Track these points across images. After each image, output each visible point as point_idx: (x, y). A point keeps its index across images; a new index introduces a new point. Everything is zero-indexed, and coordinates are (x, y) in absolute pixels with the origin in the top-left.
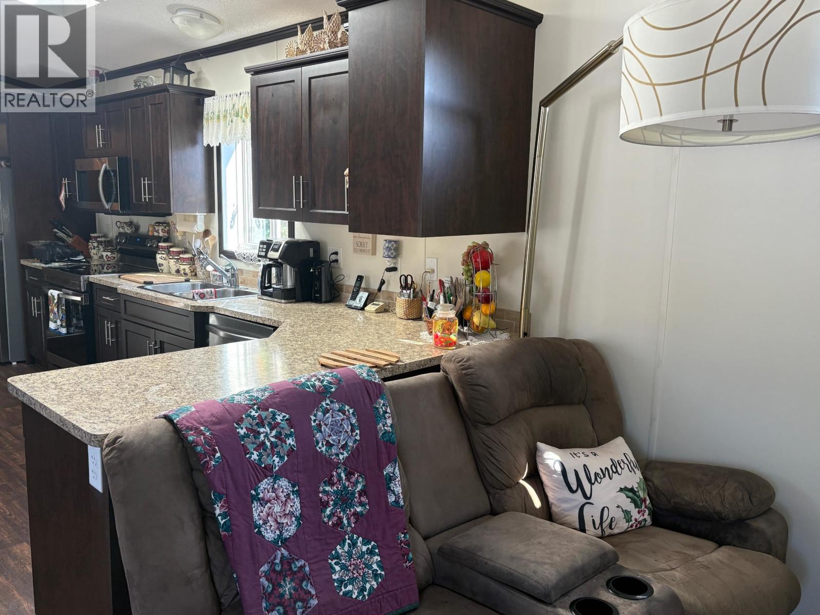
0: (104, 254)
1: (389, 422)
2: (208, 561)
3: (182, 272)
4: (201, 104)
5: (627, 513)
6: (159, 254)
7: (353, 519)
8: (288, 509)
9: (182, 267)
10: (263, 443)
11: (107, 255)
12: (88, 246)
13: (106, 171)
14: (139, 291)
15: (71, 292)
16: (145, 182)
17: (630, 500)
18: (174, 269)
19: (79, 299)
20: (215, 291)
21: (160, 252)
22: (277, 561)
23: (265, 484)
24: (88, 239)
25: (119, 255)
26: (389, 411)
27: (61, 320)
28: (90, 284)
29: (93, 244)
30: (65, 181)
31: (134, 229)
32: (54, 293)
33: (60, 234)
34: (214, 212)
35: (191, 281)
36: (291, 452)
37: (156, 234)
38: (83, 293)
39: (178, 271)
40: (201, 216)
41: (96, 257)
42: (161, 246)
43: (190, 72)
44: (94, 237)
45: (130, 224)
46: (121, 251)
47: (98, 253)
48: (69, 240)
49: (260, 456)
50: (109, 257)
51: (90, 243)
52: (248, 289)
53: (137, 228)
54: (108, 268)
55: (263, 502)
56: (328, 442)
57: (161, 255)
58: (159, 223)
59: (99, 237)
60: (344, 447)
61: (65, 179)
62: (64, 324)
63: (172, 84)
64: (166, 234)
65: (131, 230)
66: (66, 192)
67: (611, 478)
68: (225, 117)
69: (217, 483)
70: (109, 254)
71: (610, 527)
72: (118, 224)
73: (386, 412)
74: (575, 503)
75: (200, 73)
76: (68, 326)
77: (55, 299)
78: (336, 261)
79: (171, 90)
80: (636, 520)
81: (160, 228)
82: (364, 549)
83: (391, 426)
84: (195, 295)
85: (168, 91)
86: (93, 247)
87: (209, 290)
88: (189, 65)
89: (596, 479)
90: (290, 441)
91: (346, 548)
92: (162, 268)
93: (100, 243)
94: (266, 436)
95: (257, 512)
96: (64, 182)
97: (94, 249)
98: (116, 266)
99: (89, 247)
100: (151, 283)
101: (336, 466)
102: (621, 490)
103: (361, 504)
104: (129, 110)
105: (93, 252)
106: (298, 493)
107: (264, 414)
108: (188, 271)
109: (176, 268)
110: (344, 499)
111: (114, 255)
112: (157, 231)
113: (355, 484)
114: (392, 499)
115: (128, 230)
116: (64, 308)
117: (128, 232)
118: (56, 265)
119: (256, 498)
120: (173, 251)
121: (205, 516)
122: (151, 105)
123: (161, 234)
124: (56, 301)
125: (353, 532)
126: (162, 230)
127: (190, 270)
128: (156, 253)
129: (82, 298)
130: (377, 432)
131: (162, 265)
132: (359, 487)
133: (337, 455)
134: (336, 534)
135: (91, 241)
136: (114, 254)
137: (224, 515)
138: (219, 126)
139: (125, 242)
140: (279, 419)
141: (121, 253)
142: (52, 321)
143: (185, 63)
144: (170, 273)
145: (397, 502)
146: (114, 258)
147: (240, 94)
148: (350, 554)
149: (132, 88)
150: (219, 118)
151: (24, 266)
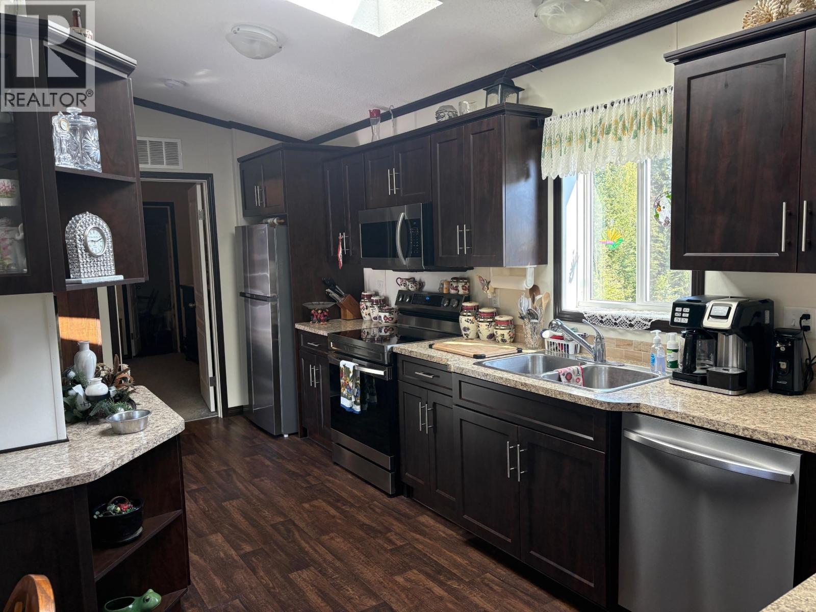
0: (381, 314)
3: (499, 338)
4: (537, 126)
6: (464, 315)
9: (500, 332)
11: (385, 316)
12: (359, 306)
13: (405, 221)
15: (366, 363)
18: (485, 334)
19: (380, 373)
20: (582, 369)
21: (465, 314)
24: (359, 298)
25: (397, 316)
27: (355, 397)
28: (394, 355)
29: (365, 304)
30: (342, 236)
31: (418, 286)
32: (347, 365)
33: (333, 294)
34: (548, 263)
35: (523, 351)
37: (453, 292)
38: (386, 365)
39: (492, 337)
40: (530, 268)
41: (367, 318)
42: (467, 306)
43: (519, 90)
44: (367, 295)
45: (413, 280)
47: (372, 313)
48: (341, 300)
50: (387, 318)
51: (362, 303)
52: (624, 365)
53: (421, 284)
54: (386, 331)
57: (467, 318)
58: (457, 279)
59: (372, 296)
61: (342, 234)
62: (358, 401)
64: (467, 292)
65: (415, 287)
66: (343, 248)
70: (387, 314)
72: (399, 281)
76: (362, 403)
77: (350, 372)
78: (807, 328)
79: (507, 111)
81: (460, 285)
84: (562, 377)
85: (503, 112)
86: (365, 307)
87: (574, 368)
88: (518, 82)
92: (468, 332)
93: (374, 302)
96: (340, 237)
97: (367, 309)
98: (395, 328)
99: (361, 307)
100: (483, 357)
104: (438, 145)
108: (507, 337)
109: (488, 333)
111: (392, 316)
112: (456, 289)
115: (411, 287)
116: (359, 382)
117: (412, 289)
120: (484, 313)
122: (472, 134)
123: (461, 292)
124: (351, 375)
126: (463, 286)
127: (510, 335)
128: (459, 315)
129: (385, 373)
131: (468, 329)
135: (363, 300)
136: (392, 314)
139: (409, 301)
141: (401, 313)
142: (345, 397)
143: (513, 80)
144: (480, 338)
146: (393, 319)
147: (612, 104)
149: (433, 121)
151: (297, 330)
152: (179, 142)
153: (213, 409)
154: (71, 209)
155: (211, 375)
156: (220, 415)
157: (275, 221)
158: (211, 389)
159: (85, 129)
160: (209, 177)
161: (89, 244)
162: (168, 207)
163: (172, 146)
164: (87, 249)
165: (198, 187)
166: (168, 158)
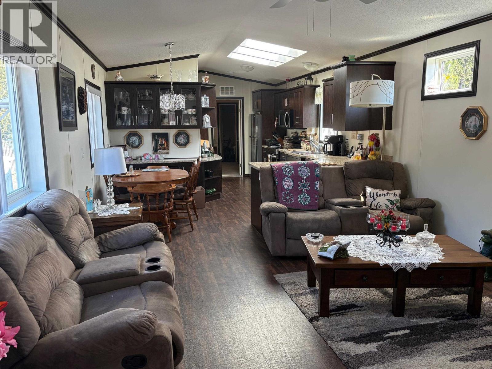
0: (287, 143)
1: (318, 173)
2: (274, 190)
4: (314, 90)
5: (387, 206)
7: (305, 190)
8: (290, 184)
9: (308, 147)
10: (287, 171)
12: (283, 141)
13: (287, 114)
14: (291, 153)
16: (297, 117)
17: (389, 202)
18: (305, 148)
19: (275, 157)
20: (313, 153)
22: (287, 192)
23: (286, 178)
24: (283, 138)
25: (292, 144)
26: (319, 170)
28: (279, 152)
29: (284, 140)
30: (277, 118)
32: (269, 155)
33: (275, 137)
34: (318, 127)
36: (292, 174)
37: (302, 136)
38: (277, 155)
40: (313, 129)
41: (285, 145)
42: (303, 140)
43: (313, 79)
46: (292, 142)
47: (286, 143)
48: (277, 139)
49: (286, 173)
53: (298, 134)
55: (285, 181)
56: (302, 174)
58: (303, 132)
59: (286, 138)
60: (306, 176)
63: (306, 85)
64: (305, 136)
66: (277, 122)
67: (384, 196)
68: (321, 94)
69: (276, 175)
71: (380, 207)
72: (292, 132)
73: (318, 170)
74: (371, 200)
75: (316, 79)
77: (269, 157)
78: (348, 142)
79: (306, 87)
80: (390, 208)
82: (307, 196)
83: (319, 174)
85: (304, 87)
88: (313, 77)
89: (379, 196)
90: (293, 172)
91: (303, 195)
93: (286, 140)
94: (288, 170)
95: (283, 182)
100: (295, 151)
101: (303, 179)
102: (387, 200)
103: (308, 188)
105: (284, 143)
106: (293, 182)
107: (288, 166)
110: (304, 186)
113: (307, 184)
114: (315, 188)
115: (294, 135)
118: (271, 147)
119: (284, 180)
120: (306, 141)
121: (274, 182)
122: (299, 92)
123: (303, 136)
125: (305, 193)
126: (304, 134)
127: (310, 147)
128: (301, 142)
130: (314, 174)
131: (302, 146)
132: (308, 184)
133: (304, 177)
134: (301, 192)
136: (290, 143)
137: (277, 182)
138: (319, 97)
139: (294, 139)
140: (291, 167)
141: (293, 143)
143: (311, 76)
144: (304, 149)
145: (317, 189)
148: (303, 197)
150: (319, 95)
151: (263, 148)
152: (234, 87)
153: (240, 174)
154: (204, 114)
155: (240, 163)
156: (242, 176)
157: (259, 113)
158: (240, 167)
159: (207, 99)
160: (242, 98)
161: (207, 120)
162: (236, 105)
163: (232, 89)
164: (206, 121)
165: (239, 101)
166: (231, 92)
